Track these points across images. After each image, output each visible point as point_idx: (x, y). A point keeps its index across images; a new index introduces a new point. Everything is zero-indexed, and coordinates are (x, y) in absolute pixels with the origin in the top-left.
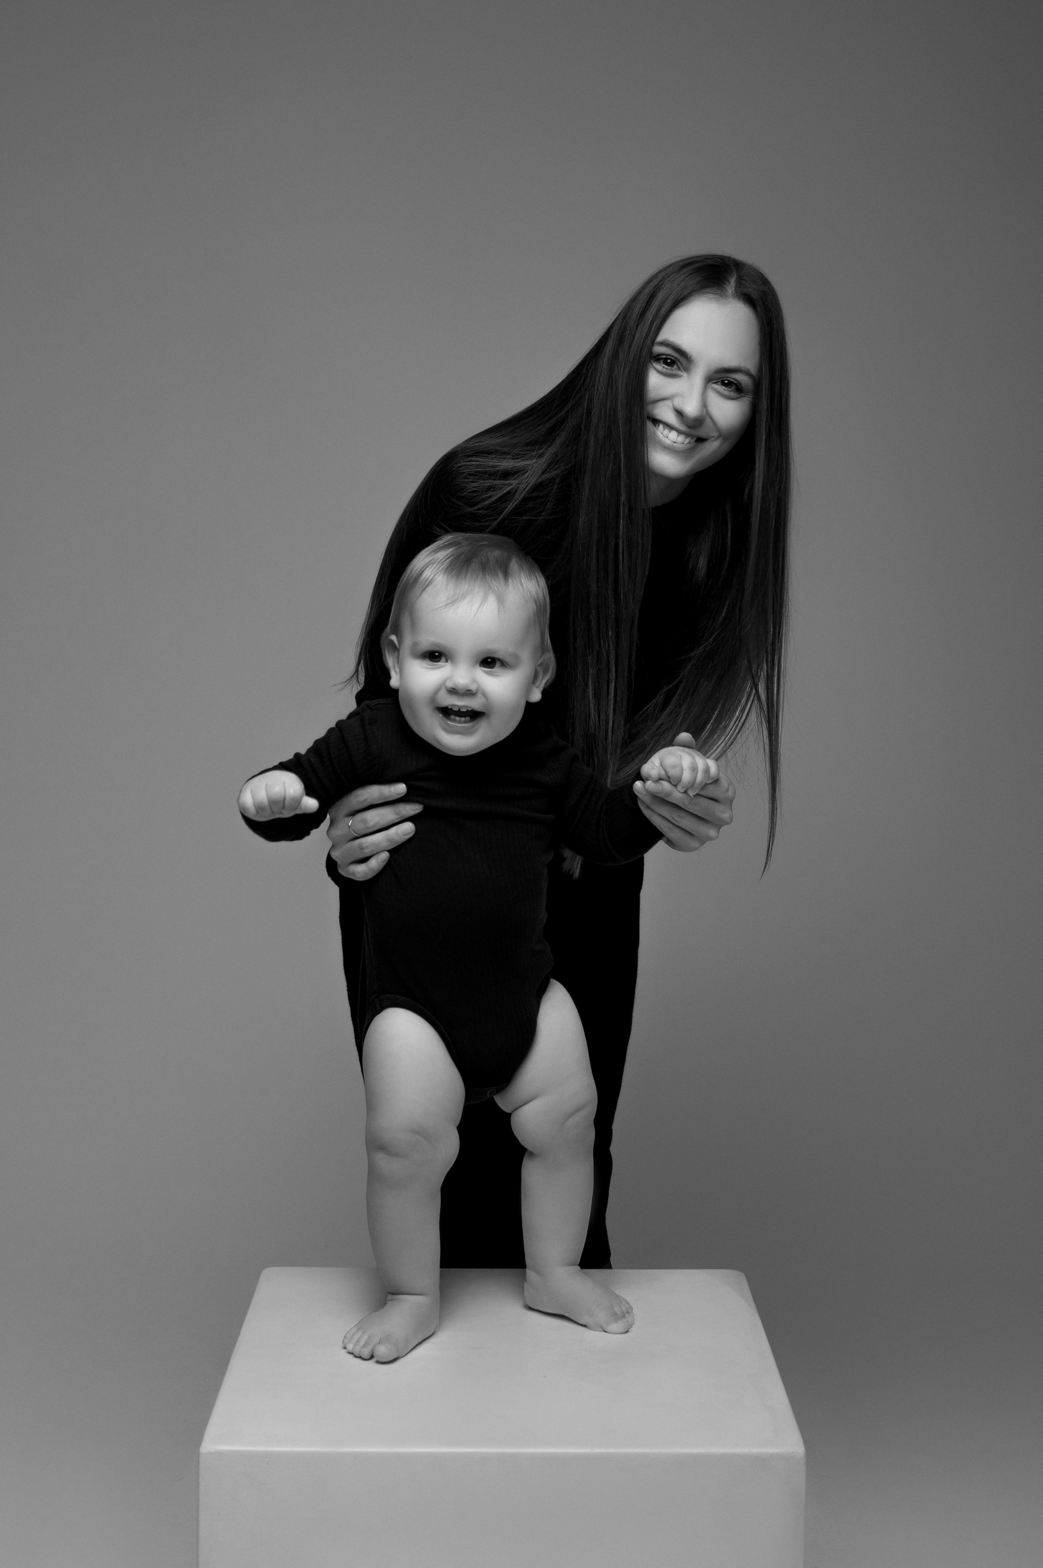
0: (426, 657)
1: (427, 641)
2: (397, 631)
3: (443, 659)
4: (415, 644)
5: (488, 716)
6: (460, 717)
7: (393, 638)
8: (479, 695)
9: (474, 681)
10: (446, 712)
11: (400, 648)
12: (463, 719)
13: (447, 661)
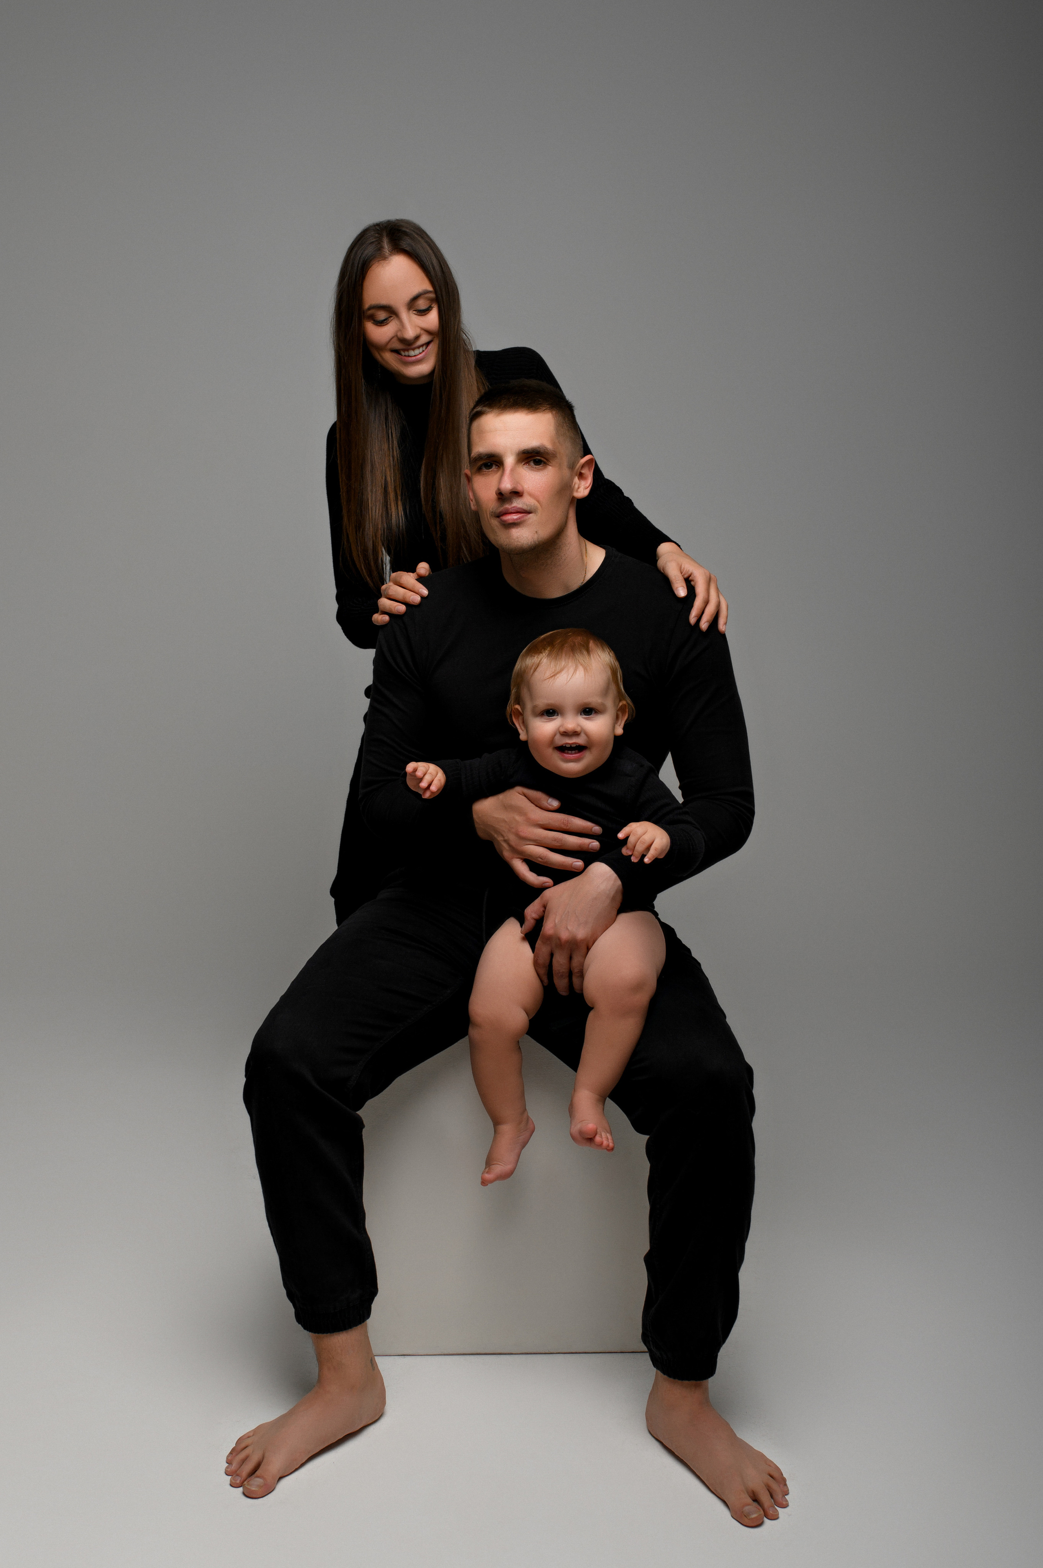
0: (543, 715)
1: (542, 703)
2: (519, 700)
3: (556, 714)
4: (535, 707)
5: (590, 748)
6: (572, 751)
7: (517, 707)
8: (583, 735)
9: (578, 725)
10: (562, 749)
11: (523, 712)
12: (573, 752)
13: (558, 715)
